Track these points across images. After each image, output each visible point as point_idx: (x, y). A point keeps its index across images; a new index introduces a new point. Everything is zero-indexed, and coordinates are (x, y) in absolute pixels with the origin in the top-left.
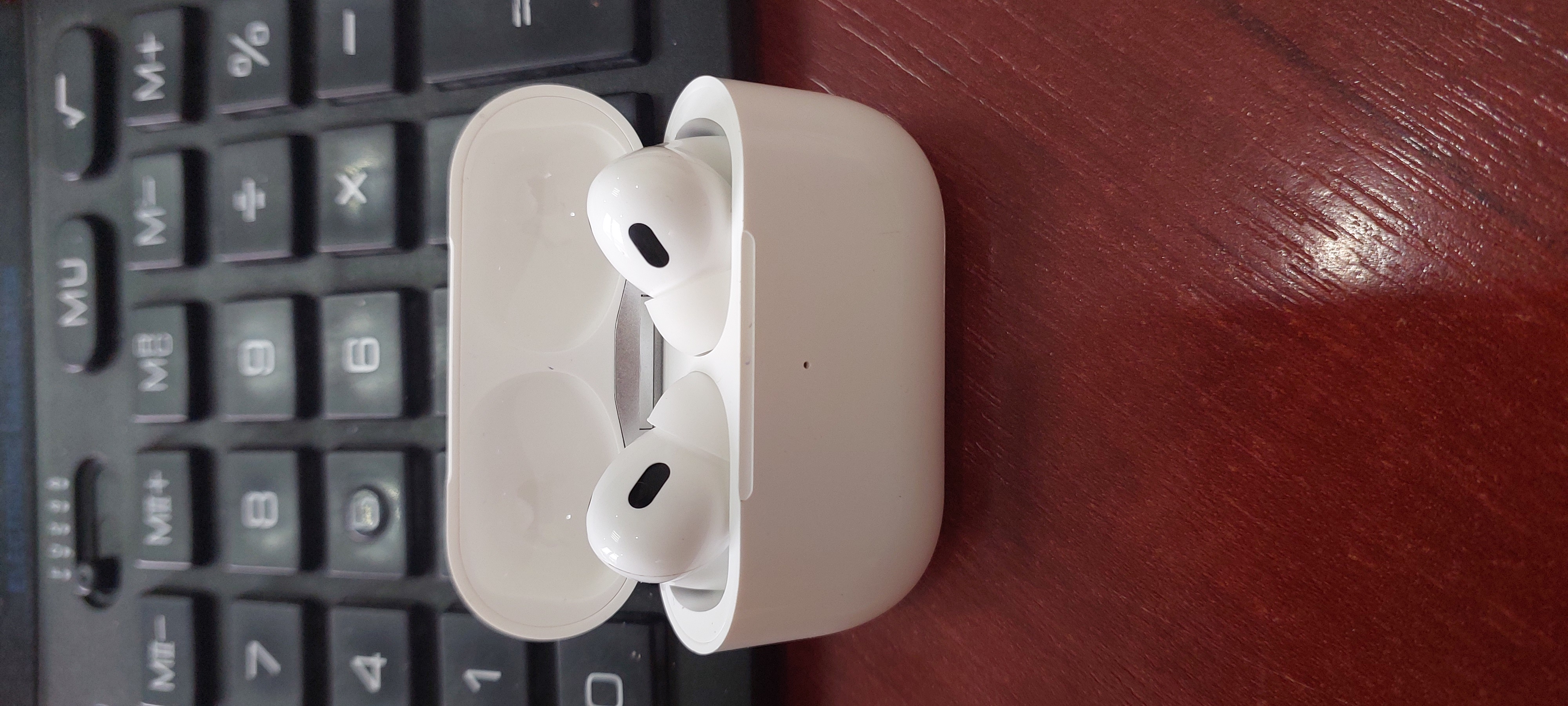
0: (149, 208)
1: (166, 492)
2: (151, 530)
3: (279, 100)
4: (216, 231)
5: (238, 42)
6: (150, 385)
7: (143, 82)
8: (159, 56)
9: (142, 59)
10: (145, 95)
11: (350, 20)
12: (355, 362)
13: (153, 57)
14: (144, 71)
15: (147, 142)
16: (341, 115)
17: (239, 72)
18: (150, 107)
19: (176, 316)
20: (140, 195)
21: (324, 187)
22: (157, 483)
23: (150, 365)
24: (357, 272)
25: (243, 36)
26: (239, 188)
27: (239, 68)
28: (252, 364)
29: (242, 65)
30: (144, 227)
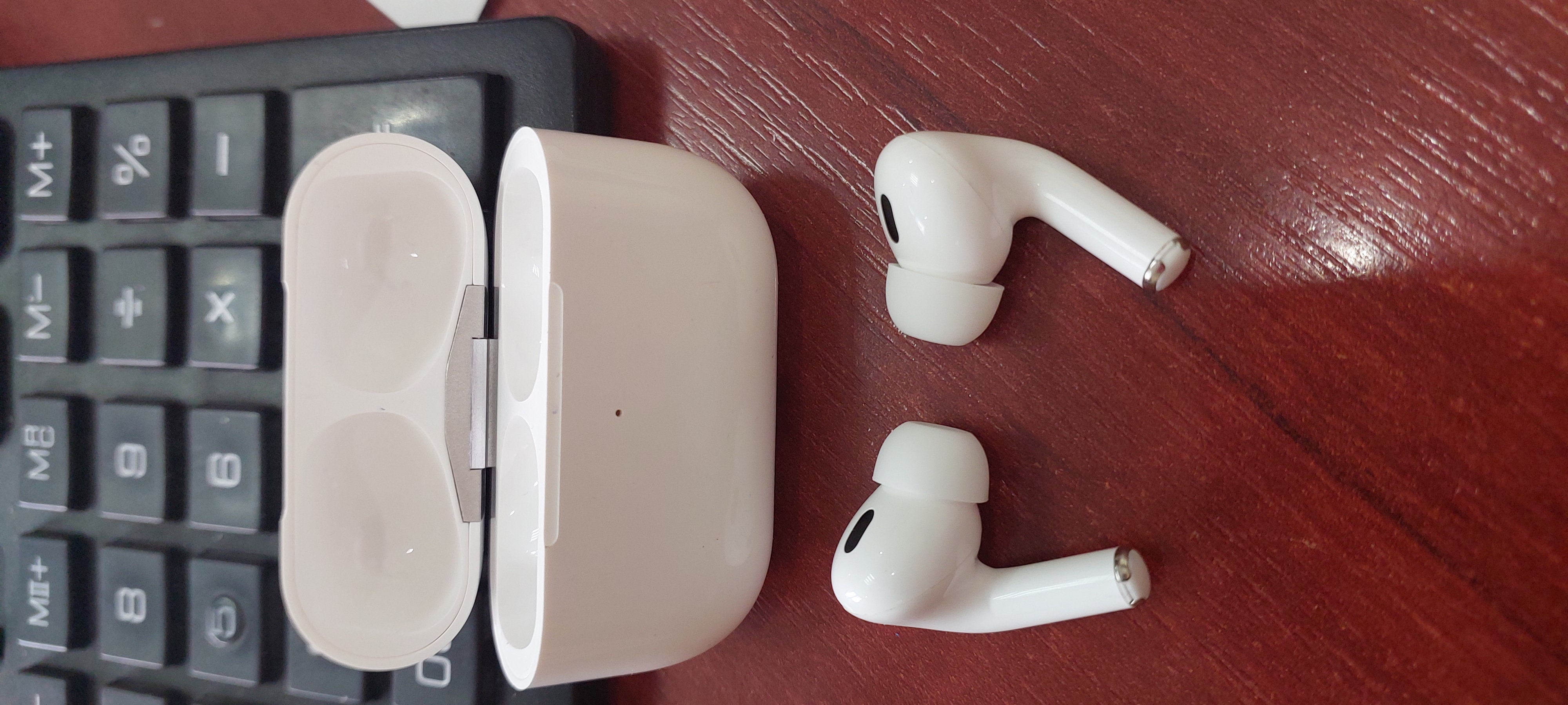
0: (35, 303)
1: (45, 578)
2: (34, 611)
3: (158, 214)
4: (101, 332)
5: (121, 150)
6: (34, 474)
7: (36, 180)
8: (50, 155)
9: (33, 157)
10: (34, 192)
11: (224, 141)
12: (219, 475)
13: (42, 155)
14: (35, 168)
15: (38, 237)
16: (219, 232)
17: (122, 181)
18: (40, 205)
19: (60, 408)
20: (31, 291)
21: (195, 303)
22: (39, 568)
23: (34, 454)
24: (225, 389)
25: (127, 147)
26: (119, 295)
27: (122, 176)
28: (127, 465)
29: (124, 174)
30: (33, 322)
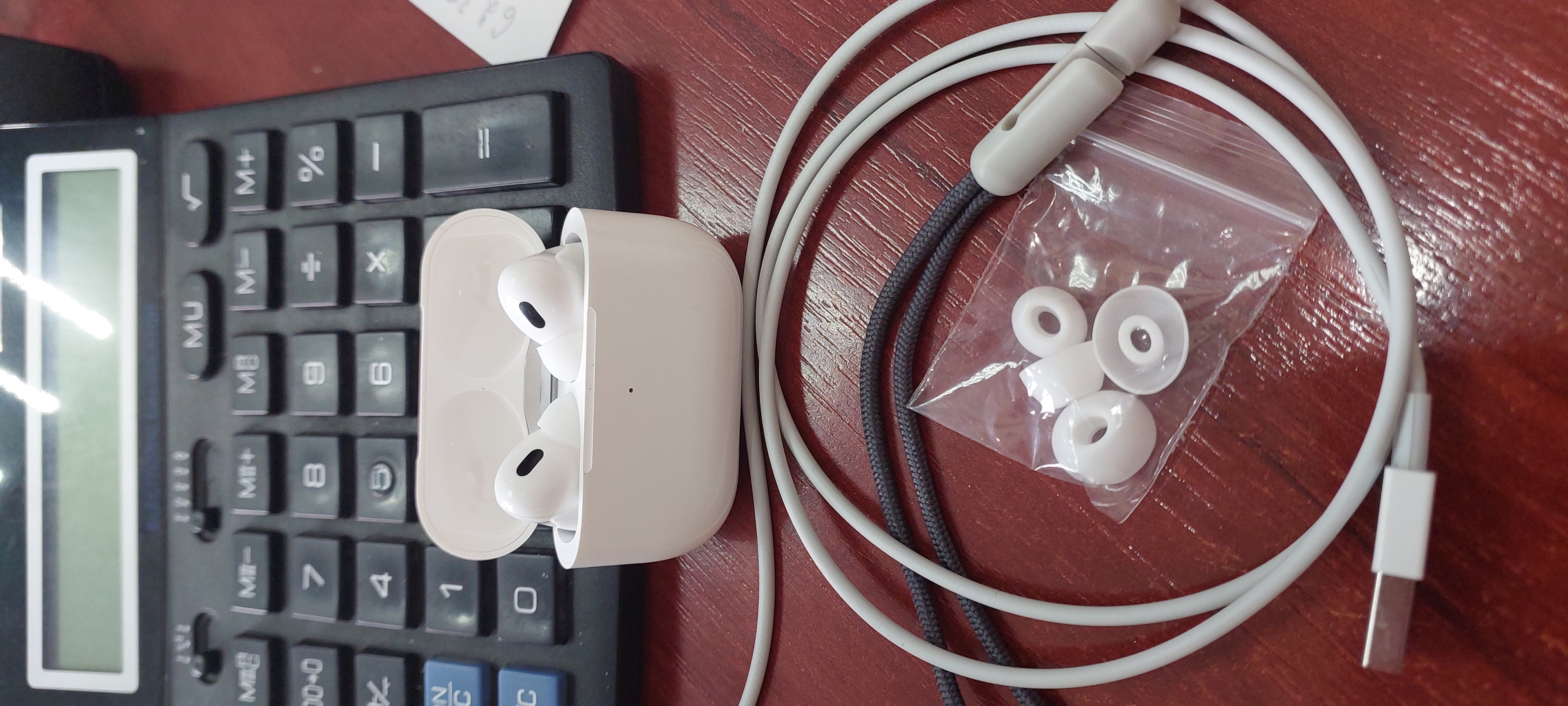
0: (243, 269)
1: (253, 462)
2: (243, 488)
3: (331, 200)
4: (290, 285)
5: (303, 158)
6: (243, 390)
7: (241, 182)
8: (252, 165)
9: (240, 166)
10: (242, 191)
11: (376, 146)
12: (376, 379)
13: (248, 165)
14: (241, 174)
15: (244, 223)
16: (372, 211)
17: (305, 179)
18: (245, 200)
19: (262, 343)
20: (239, 260)
21: (358, 260)
22: (247, 456)
23: (243, 376)
24: (380, 318)
25: (308, 156)
26: (305, 259)
27: (305, 176)
28: (311, 378)
29: (306, 174)
30: (241, 282)
